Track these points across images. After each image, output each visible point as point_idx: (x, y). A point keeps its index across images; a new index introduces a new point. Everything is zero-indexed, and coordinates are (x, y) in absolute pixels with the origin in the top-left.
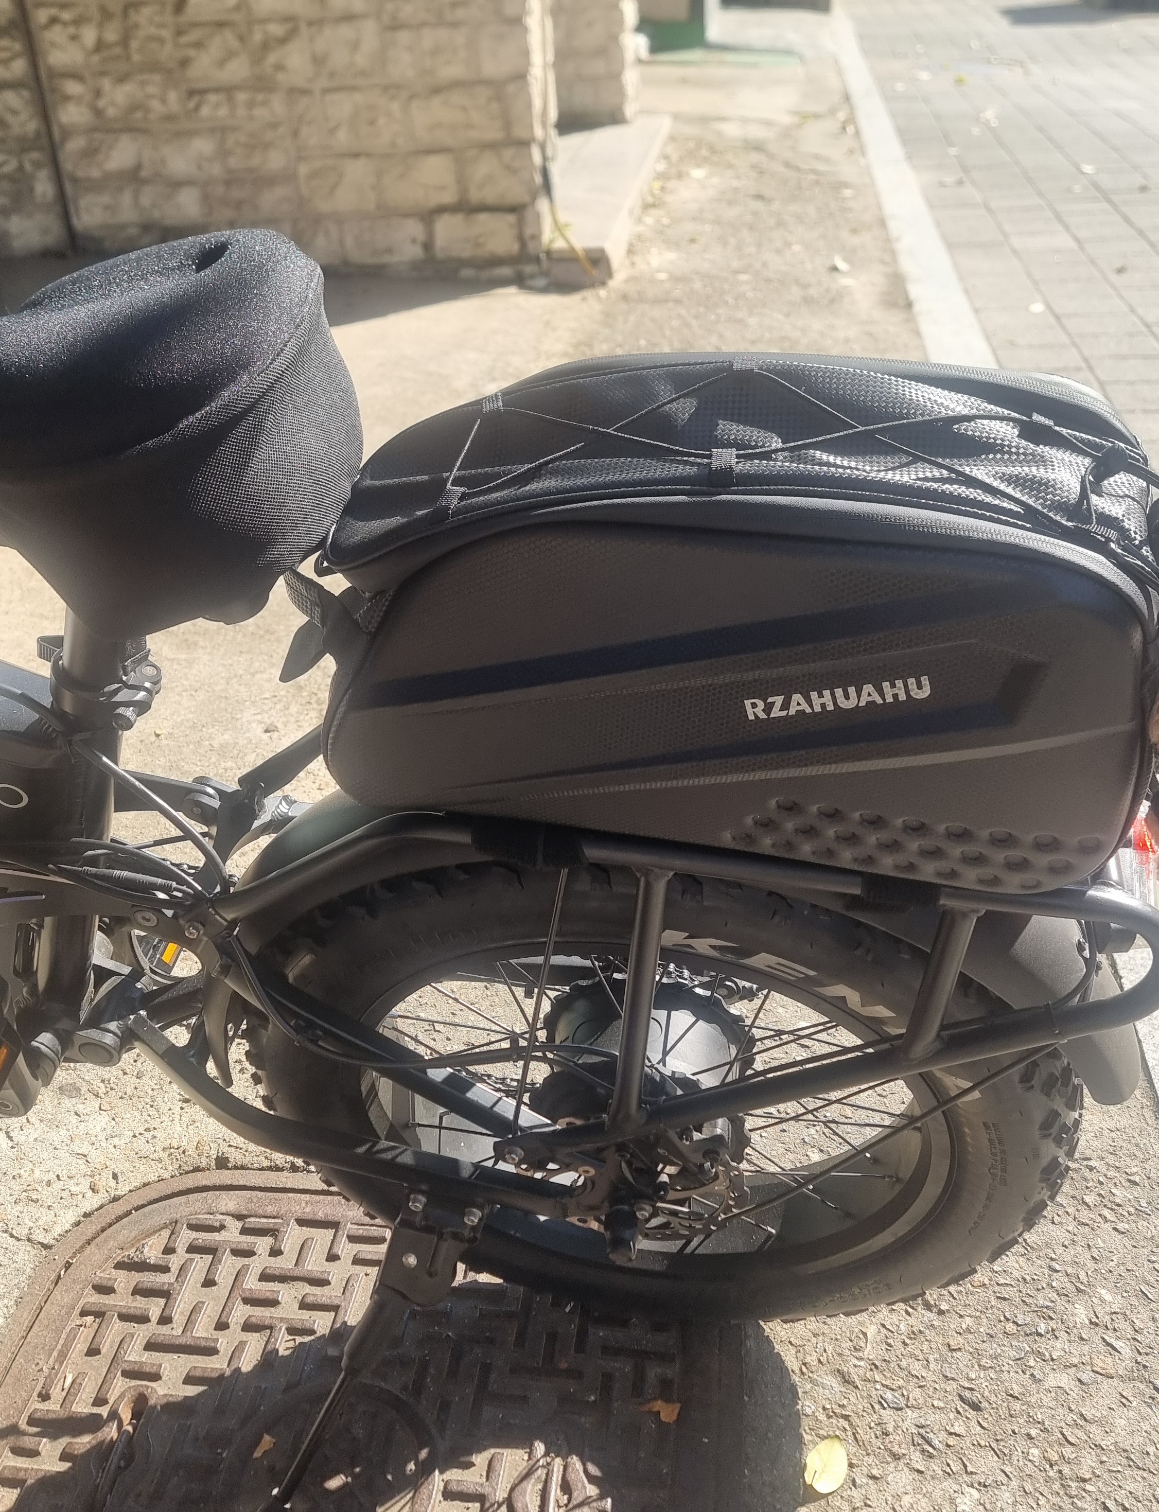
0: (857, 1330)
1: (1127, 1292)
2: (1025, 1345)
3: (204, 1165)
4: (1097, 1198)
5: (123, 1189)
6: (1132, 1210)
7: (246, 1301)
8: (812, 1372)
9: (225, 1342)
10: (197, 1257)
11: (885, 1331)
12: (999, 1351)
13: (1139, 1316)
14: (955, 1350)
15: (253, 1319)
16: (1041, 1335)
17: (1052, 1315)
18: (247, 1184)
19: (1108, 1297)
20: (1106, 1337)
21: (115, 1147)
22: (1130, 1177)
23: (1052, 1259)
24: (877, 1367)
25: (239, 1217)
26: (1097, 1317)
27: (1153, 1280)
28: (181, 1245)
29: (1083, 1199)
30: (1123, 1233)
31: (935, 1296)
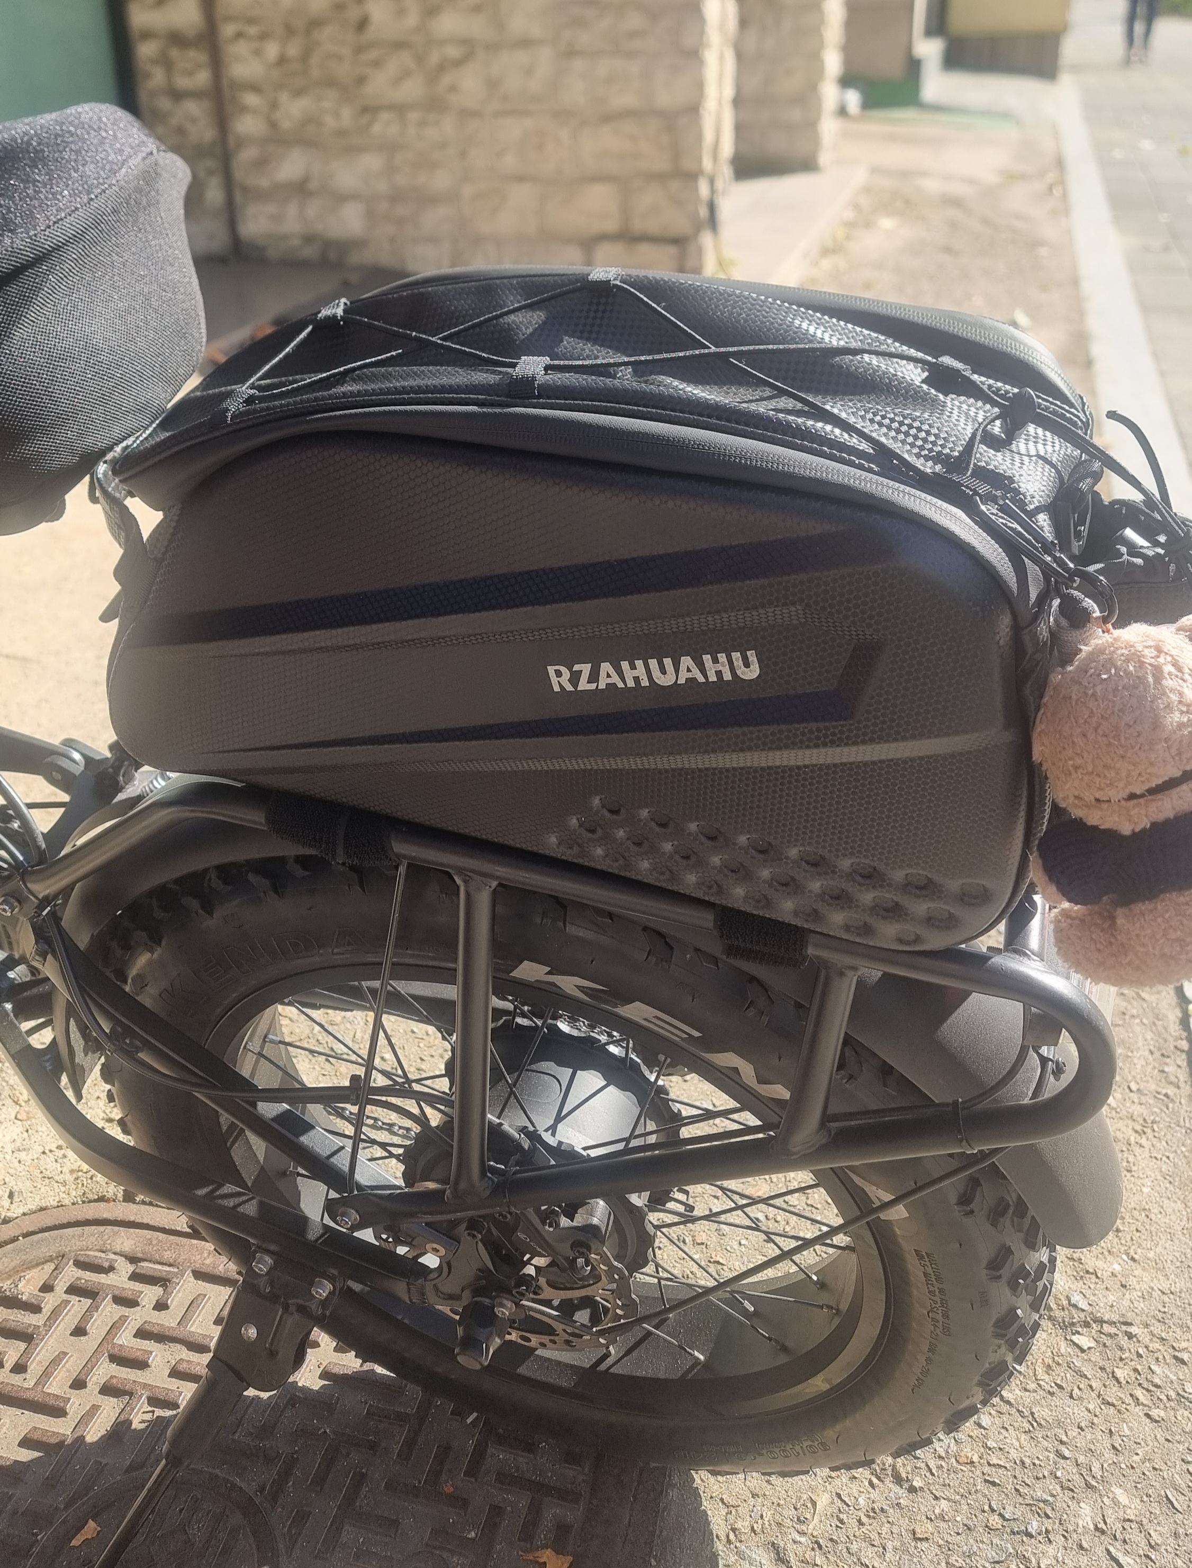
0: (805, 1497)
1: (1149, 1496)
2: (1009, 1546)
3: (110, 1195)
4: (1132, 1373)
5: (17, 1210)
6: (1172, 1394)
7: (114, 1359)
8: (741, 1541)
9: (78, 1403)
10: (74, 1299)
11: (839, 1503)
12: (975, 1549)
13: (1158, 1528)
14: (921, 1539)
15: (114, 1381)
16: (1030, 1535)
17: (1049, 1512)
18: (151, 1223)
19: (1123, 1499)
20: (1111, 1549)
21: (20, 1162)
22: (1176, 1354)
23: (1062, 1442)
24: (820, 1547)
25: (133, 1260)
26: (1105, 1523)
27: (1183, 1486)
28: (61, 1283)
29: (1113, 1372)
30: (1156, 1421)
31: (909, 1468)
